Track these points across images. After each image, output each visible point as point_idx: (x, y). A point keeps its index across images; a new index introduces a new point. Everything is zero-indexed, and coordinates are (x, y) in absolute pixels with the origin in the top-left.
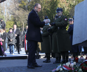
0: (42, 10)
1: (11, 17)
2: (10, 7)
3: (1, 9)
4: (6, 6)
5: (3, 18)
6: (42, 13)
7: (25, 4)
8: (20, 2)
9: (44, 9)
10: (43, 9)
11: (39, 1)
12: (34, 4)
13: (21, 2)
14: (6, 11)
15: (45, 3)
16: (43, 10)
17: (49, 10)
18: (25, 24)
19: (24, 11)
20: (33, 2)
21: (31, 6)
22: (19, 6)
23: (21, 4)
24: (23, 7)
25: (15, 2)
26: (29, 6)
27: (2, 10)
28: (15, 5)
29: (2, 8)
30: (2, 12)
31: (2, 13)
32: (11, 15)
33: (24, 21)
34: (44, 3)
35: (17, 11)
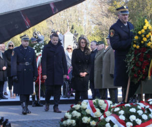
1: (95, 29)
2: (93, 11)
3: (77, 15)
4: (86, 9)
5: (81, 30)
8: (110, 2)
12: (134, 7)
14: (85, 18)
23: (112, 5)
24: (115, 11)
25: (101, 3)
27: (78, 17)
28: (102, 7)
29: (78, 12)
30: (80, 19)
31: (78, 21)
32: (95, 25)
35: (105, 19)
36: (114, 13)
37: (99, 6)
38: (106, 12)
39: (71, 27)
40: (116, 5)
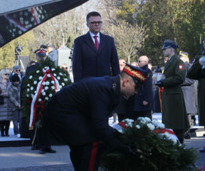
0: (171, 25)
3: (76, 22)
6: (172, 30)
7: (132, 10)
8: (120, 5)
9: (177, 22)
10: (174, 20)
11: (165, 2)
12: (153, 10)
13: (122, 5)
15: (178, 7)
16: (173, 24)
17: (189, 22)
18: (131, 57)
19: (130, 27)
20: (149, 6)
21: (146, 15)
22: (117, 16)
23: (122, 9)
24: (126, 16)
25: (108, 6)
26: (142, 14)
27: (77, 25)
28: (108, 12)
29: (77, 19)
30: (79, 29)
31: (77, 31)
33: (129, 50)
34: (175, 7)
35: (113, 28)
36: (126, 19)
37: (105, 10)
38: (114, 18)
39: (67, 39)
40: (128, 8)
